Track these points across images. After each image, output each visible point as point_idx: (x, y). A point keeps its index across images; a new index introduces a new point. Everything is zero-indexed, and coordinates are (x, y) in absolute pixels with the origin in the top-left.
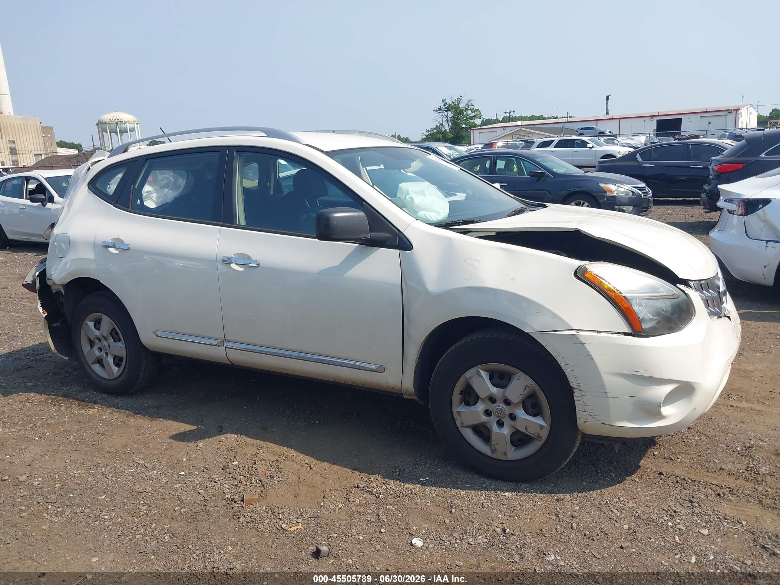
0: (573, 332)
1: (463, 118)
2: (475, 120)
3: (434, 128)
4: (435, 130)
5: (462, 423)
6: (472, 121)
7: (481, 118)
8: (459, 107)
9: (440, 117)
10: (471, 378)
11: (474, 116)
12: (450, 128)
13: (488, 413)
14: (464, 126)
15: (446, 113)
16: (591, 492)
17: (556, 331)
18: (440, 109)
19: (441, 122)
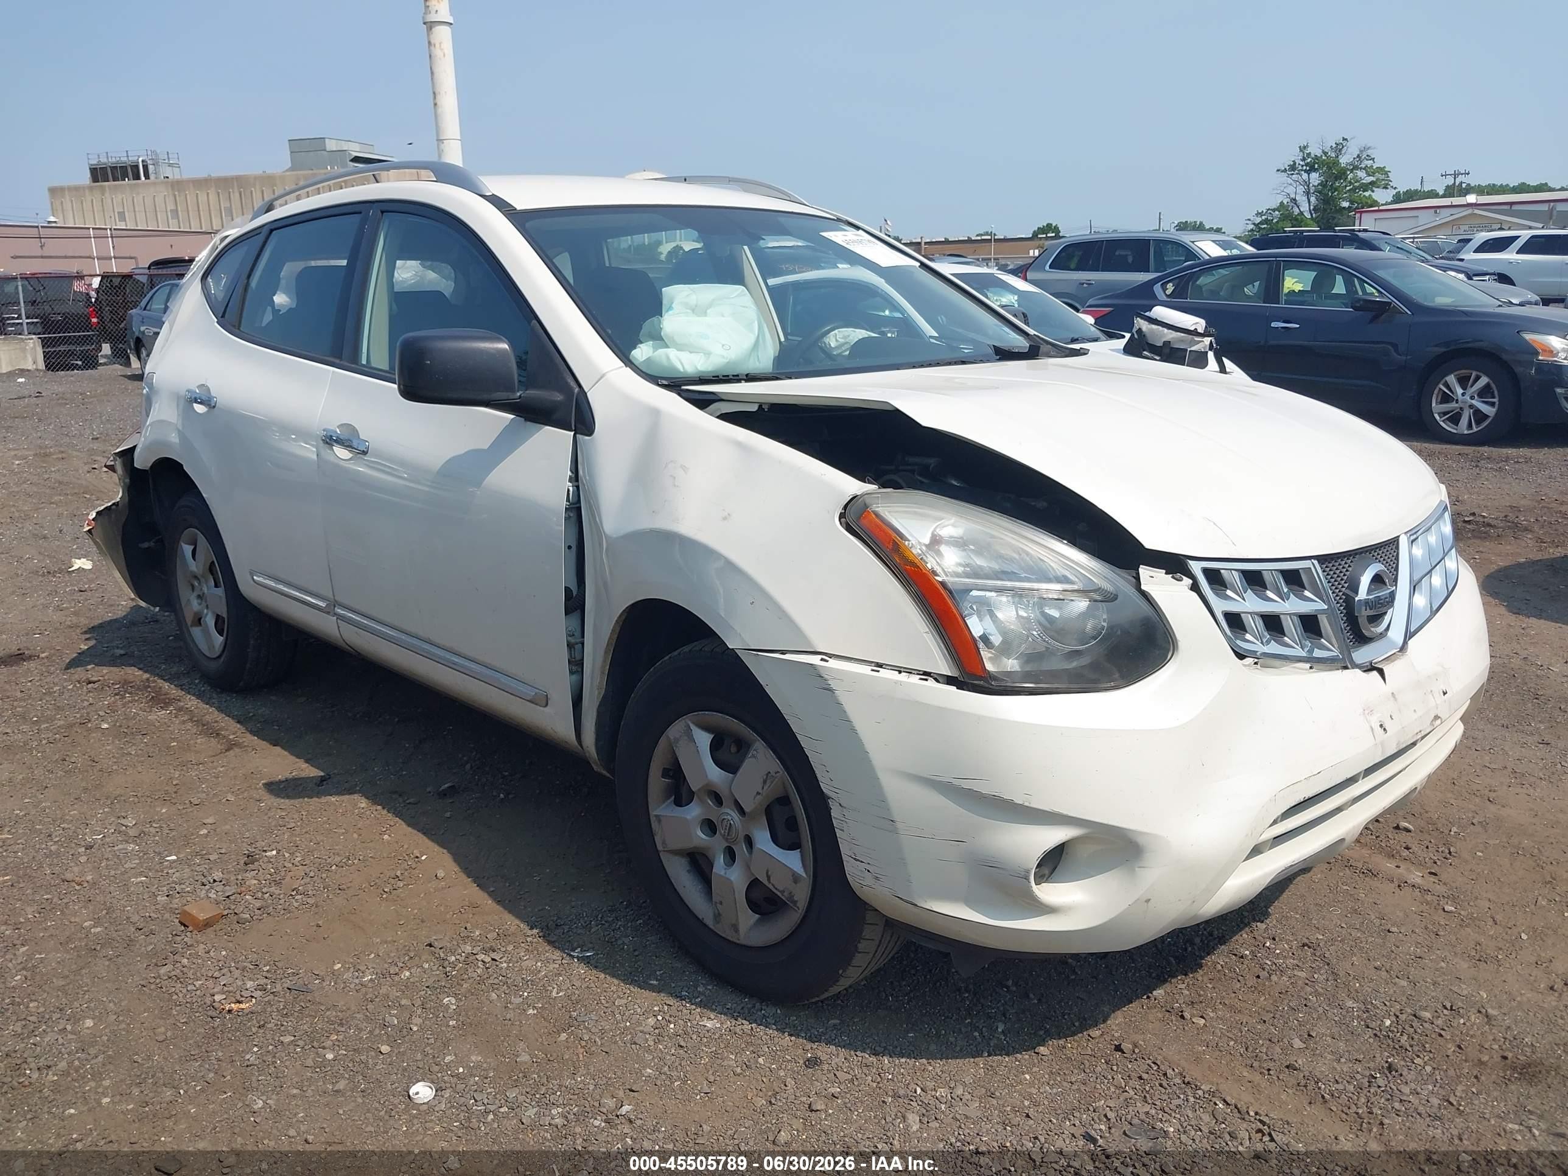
0: (815, 660)
1: (1346, 186)
2: (1373, 191)
3: (1274, 207)
4: (1277, 213)
5: (664, 843)
6: (1367, 194)
7: (1387, 188)
8: (1336, 163)
9: (1291, 184)
10: (677, 740)
11: (1372, 183)
12: (1312, 208)
13: (710, 826)
14: (1345, 204)
15: (1305, 176)
16: (903, 1060)
17: (783, 652)
18: (1293, 167)
19: (1293, 196)
